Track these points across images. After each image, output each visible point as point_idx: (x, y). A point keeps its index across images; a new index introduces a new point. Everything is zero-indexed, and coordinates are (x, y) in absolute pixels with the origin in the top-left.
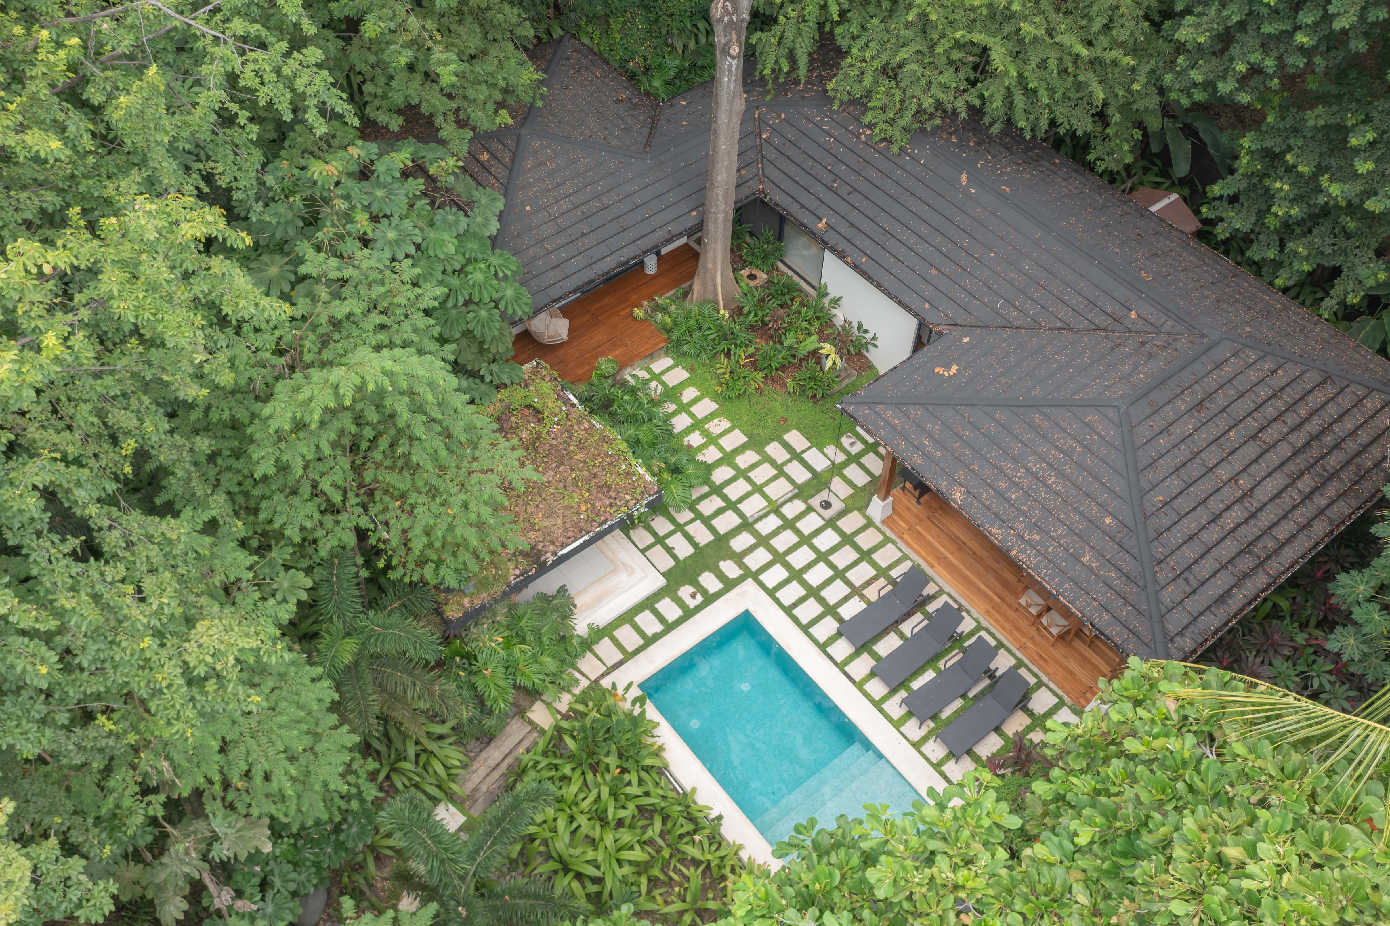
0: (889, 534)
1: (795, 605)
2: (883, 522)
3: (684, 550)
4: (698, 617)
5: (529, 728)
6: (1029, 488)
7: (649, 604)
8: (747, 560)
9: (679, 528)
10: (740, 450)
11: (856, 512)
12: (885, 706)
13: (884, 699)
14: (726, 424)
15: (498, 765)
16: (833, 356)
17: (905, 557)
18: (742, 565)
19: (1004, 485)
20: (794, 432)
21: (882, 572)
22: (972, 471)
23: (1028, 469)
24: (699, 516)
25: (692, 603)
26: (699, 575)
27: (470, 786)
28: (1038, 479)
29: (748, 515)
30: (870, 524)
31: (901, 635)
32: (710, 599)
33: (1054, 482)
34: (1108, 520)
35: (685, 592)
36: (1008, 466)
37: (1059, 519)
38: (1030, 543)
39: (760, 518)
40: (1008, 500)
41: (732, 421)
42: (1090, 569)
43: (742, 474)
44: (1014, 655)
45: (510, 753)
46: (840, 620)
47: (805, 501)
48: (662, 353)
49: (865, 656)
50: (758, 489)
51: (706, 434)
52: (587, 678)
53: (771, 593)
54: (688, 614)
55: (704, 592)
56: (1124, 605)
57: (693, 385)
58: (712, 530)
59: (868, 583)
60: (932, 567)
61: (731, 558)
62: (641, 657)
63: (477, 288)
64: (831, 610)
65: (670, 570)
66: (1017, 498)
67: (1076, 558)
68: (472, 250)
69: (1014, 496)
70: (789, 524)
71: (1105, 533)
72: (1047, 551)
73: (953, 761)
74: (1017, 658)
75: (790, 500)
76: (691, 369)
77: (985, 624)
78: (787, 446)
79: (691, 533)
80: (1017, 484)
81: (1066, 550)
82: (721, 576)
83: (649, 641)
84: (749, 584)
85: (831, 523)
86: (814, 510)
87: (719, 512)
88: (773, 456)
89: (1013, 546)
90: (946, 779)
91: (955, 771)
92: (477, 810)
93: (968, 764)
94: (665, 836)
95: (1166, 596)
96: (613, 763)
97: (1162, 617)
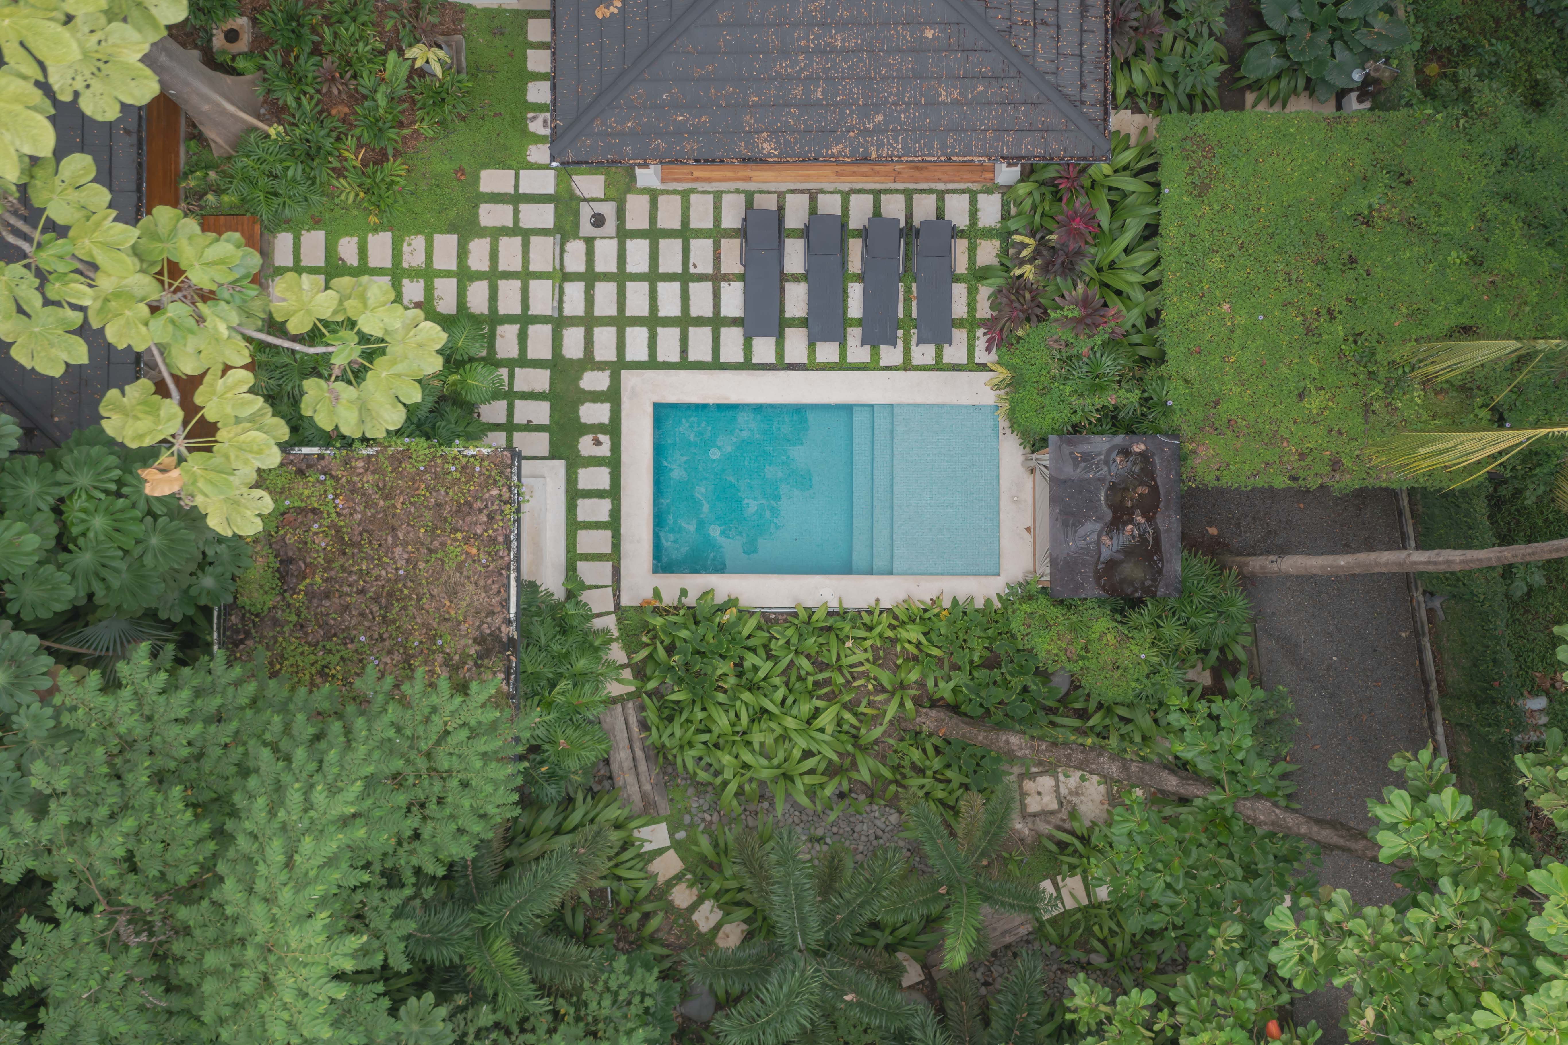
0: (681, 186)
1: (684, 351)
2: (663, 180)
3: (540, 412)
4: (625, 458)
5: (619, 706)
6: (825, 70)
7: (573, 494)
8: (598, 357)
9: (511, 396)
10: (463, 253)
11: (629, 196)
12: (851, 359)
13: (843, 354)
14: (419, 242)
15: (634, 759)
16: (432, 56)
17: (718, 196)
18: (601, 366)
19: (798, 91)
20: (485, 174)
21: (717, 234)
22: (756, 105)
23: (805, 51)
24: (511, 364)
25: (604, 450)
26: (578, 418)
27: (637, 798)
28: (823, 52)
29: (549, 313)
30: (654, 195)
31: (795, 278)
32: (613, 428)
33: (843, 41)
34: (929, 34)
35: (585, 446)
36: (783, 66)
37: (883, 78)
38: (879, 130)
39: (561, 301)
40: (818, 103)
41: (420, 232)
42: (956, 103)
43: (494, 276)
44: (897, 191)
45: (630, 741)
46: (734, 322)
47: (576, 236)
48: (267, 235)
49: (789, 332)
50: (526, 276)
51: (415, 274)
52: (608, 613)
53: (653, 364)
54: (614, 463)
55: (599, 428)
56: (1016, 109)
57: (339, 237)
58: (537, 364)
59: (717, 258)
60: (750, 179)
61: (585, 370)
62: (625, 546)
63: (116, 535)
64: (717, 322)
65: (552, 444)
66: (824, 93)
67: (934, 103)
68: (40, 495)
69: (819, 95)
70: (590, 278)
71: (936, 51)
72: (902, 124)
73: (946, 346)
74: (903, 191)
75: (562, 251)
76: (317, 223)
77: (846, 187)
78: (496, 198)
79: (526, 389)
80: (809, 78)
81: (918, 104)
82: (596, 397)
83: (614, 524)
84: (629, 378)
85: (623, 235)
86: (595, 238)
87: (523, 338)
88: (498, 224)
89: (866, 149)
90: (956, 368)
91: (955, 353)
92: (664, 808)
93: (960, 336)
94: (821, 666)
95: (1043, 61)
96: (725, 667)
97: (1057, 88)
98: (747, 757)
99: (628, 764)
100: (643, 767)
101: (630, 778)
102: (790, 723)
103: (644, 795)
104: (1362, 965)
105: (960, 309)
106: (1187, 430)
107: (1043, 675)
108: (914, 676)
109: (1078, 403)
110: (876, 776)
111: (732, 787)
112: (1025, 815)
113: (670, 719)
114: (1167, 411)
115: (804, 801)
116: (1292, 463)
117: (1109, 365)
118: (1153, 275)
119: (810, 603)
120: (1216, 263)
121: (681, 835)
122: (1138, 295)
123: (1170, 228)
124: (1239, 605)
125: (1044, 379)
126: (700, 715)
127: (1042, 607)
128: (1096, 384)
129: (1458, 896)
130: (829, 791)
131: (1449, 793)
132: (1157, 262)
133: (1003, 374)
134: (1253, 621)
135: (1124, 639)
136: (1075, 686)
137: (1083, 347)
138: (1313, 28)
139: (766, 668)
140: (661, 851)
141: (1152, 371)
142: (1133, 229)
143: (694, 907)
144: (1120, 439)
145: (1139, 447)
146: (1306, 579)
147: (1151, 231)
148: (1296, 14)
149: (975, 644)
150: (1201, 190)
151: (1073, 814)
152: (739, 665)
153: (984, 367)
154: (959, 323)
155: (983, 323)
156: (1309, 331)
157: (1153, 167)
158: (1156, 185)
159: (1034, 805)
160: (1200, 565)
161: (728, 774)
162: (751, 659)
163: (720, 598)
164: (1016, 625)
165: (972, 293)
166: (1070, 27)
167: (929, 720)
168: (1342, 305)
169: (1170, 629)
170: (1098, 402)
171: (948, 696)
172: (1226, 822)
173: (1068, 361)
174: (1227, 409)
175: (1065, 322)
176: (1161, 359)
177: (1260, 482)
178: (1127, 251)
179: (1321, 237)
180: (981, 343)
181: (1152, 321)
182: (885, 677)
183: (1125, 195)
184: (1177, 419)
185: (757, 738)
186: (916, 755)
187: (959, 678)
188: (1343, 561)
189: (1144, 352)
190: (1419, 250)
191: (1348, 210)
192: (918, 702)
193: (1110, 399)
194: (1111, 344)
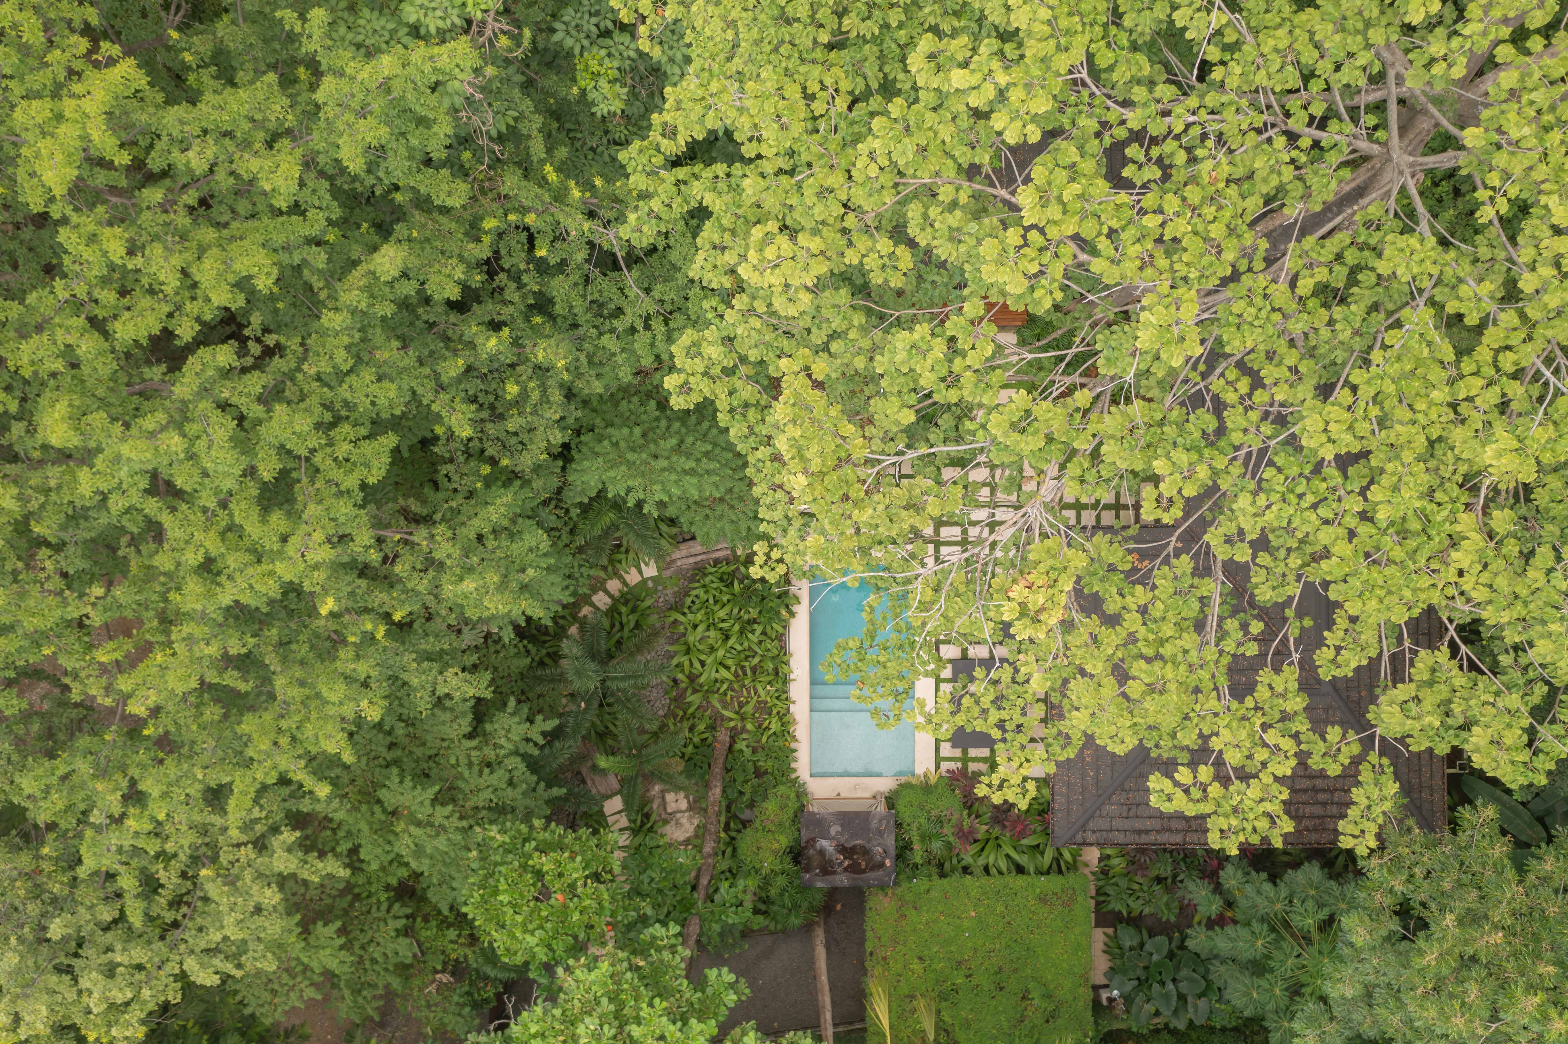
15: (695, 555)
27: (672, 557)
45: (707, 553)
73: (951, 744)
90: (937, 750)
91: (946, 750)
92: (667, 573)
93: (958, 753)
94: (754, 670)
95: (1107, 809)
96: (754, 613)
97: (1092, 817)
98: (700, 629)
99: (693, 551)
100: (691, 560)
101: (684, 553)
102: (721, 653)
103: (674, 561)
104: (662, 962)
105: (973, 752)
106: (899, 890)
107: (752, 805)
108: (749, 726)
109: (914, 827)
110: (689, 704)
111: (681, 618)
112: (663, 792)
113: (721, 580)
114: (910, 879)
115: (675, 661)
116: (880, 953)
117: (937, 845)
118: (993, 871)
119: (792, 662)
120: (1000, 908)
121: (650, 584)
122: (981, 861)
123: (1020, 881)
124: (795, 921)
125: (928, 806)
126: (725, 599)
127: (793, 805)
128: (925, 837)
129: (694, 999)
130: (680, 676)
131: (735, 997)
132: (1001, 873)
133: (933, 780)
134: (784, 931)
135: (775, 853)
136: (745, 824)
137: (948, 830)
138: (1146, 968)
139: (754, 638)
140: (640, 572)
141: (934, 870)
142: (1023, 859)
143: (607, 592)
144: (893, 852)
145: (888, 863)
146: (811, 961)
147: (1020, 870)
148: (1155, 957)
149: (770, 763)
150: (1043, 900)
151: (666, 822)
152: (755, 621)
153: (938, 767)
154: (965, 752)
155: (965, 768)
156: (959, 963)
157: (1060, 872)
158: (1048, 873)
159: (670, 797)
160: (819, 899)
161: (690, 616)
162: (759, 629)
163: (795, 608)
164: (782, 789)
165: (984, 760)
166: (1127, 824)
167: (723, 736)
168: (975, 982)
169: (781, 881)
170: (915, 839)
171: (737, 746)
172: (688, 910)
173: (940, 821)
174: (912, 914)
175: (961, 820)
176: (942, 875)
177: (869, 934)
178: (1008, 856)
179: (1015, 971)
180: (952, 766)
181: (966, 870)
182: (748, 709)
183: (1042, 853)
184: (905, 885)
185: (713, 633)
186: (701, 727)
187: (748, 752)
188: (824, 978)
189: (947, 865)
190: (1006, 1025)
191: (1031, 986)
192: (734, 728)
193: (917, 846)
194: (949, 846)
